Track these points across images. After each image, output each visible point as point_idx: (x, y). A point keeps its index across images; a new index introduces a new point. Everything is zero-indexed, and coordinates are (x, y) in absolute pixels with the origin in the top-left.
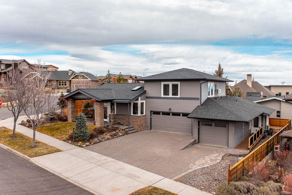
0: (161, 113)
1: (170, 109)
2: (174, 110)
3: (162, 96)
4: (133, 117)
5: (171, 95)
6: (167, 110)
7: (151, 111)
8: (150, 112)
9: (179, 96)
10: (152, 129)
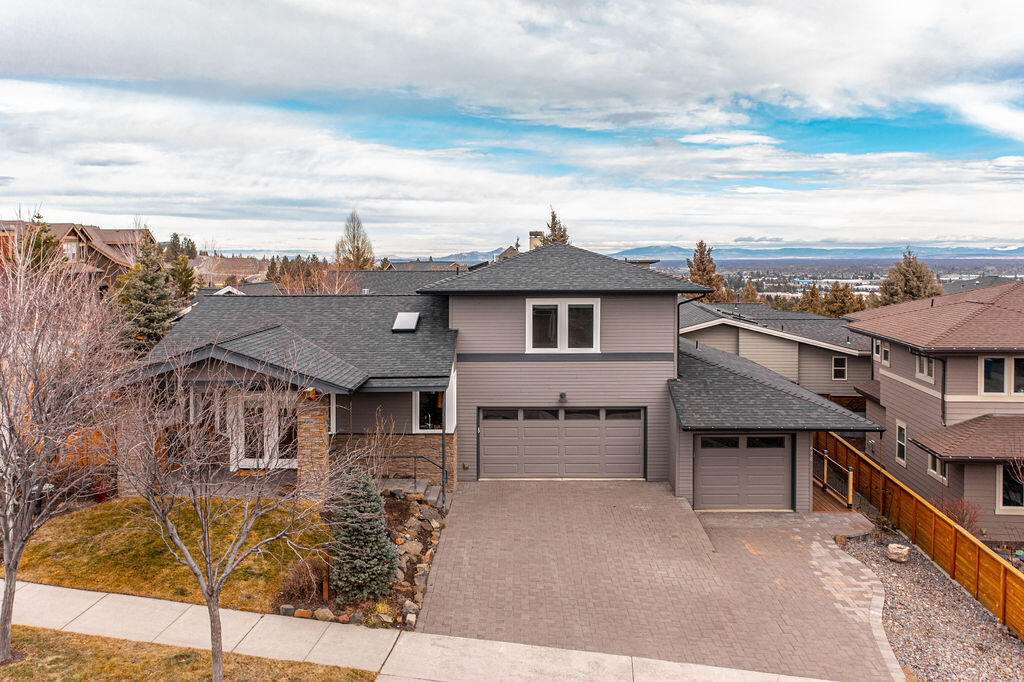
0: (521, 415)
1: (562, 396)
2: (576, 401)
3: (530, 349)
4: (419, 440)
5: (563, 347)
6: (551, 402)
7: (479, 408)
8: (475, 411)
9: (596, 349)
10: (482, 473)
